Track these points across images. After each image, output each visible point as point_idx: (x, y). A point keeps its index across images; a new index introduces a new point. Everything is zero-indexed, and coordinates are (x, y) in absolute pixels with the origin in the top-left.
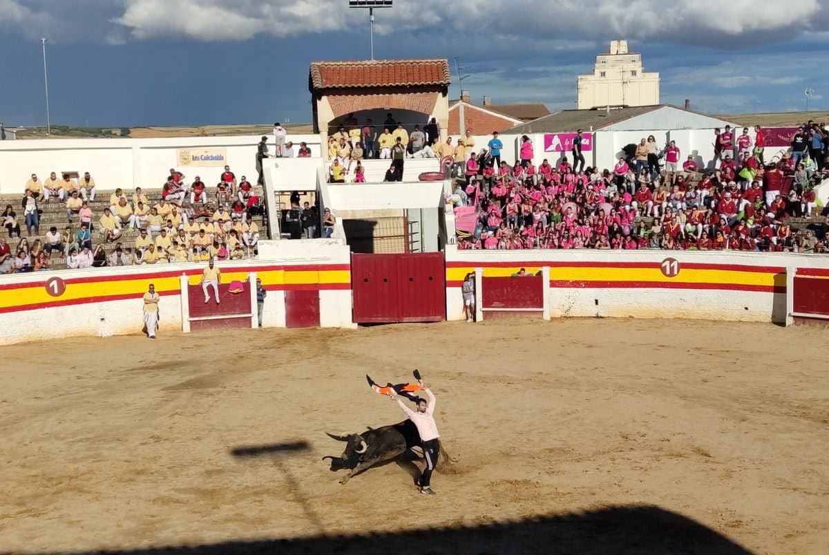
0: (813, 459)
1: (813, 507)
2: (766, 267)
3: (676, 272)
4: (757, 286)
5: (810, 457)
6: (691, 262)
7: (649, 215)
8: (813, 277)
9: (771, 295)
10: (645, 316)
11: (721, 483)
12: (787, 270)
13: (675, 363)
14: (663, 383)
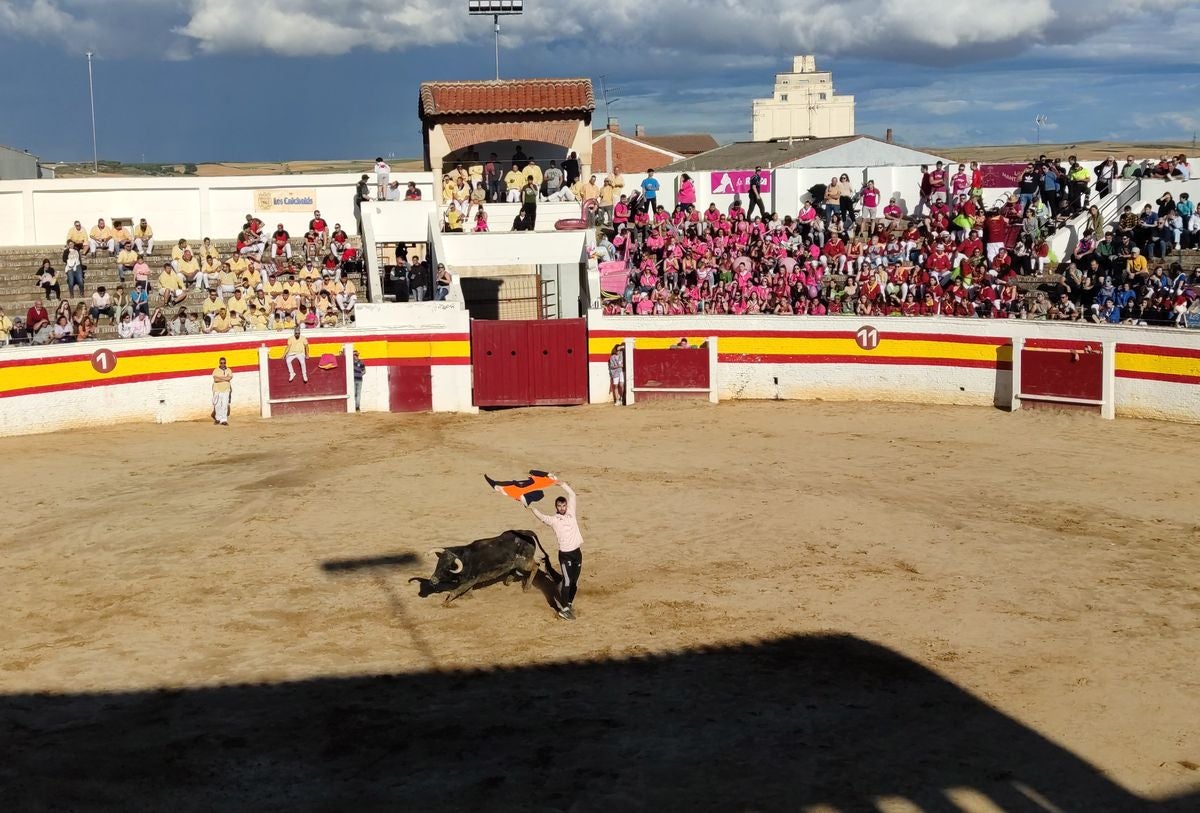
0: (1045, 577)
1: (1044, 637)
2: (987, 338)
3: (874, 344)
4: (975, 361)
5: (1042, 573)
6: (893, 331)
7: (841, 273)
8: (1045, 350)
9: (993, 372)
10: (836, 397)
11: (930, 606)
12: (1013, 341)
13: (873, 457)
14: (858, 481)
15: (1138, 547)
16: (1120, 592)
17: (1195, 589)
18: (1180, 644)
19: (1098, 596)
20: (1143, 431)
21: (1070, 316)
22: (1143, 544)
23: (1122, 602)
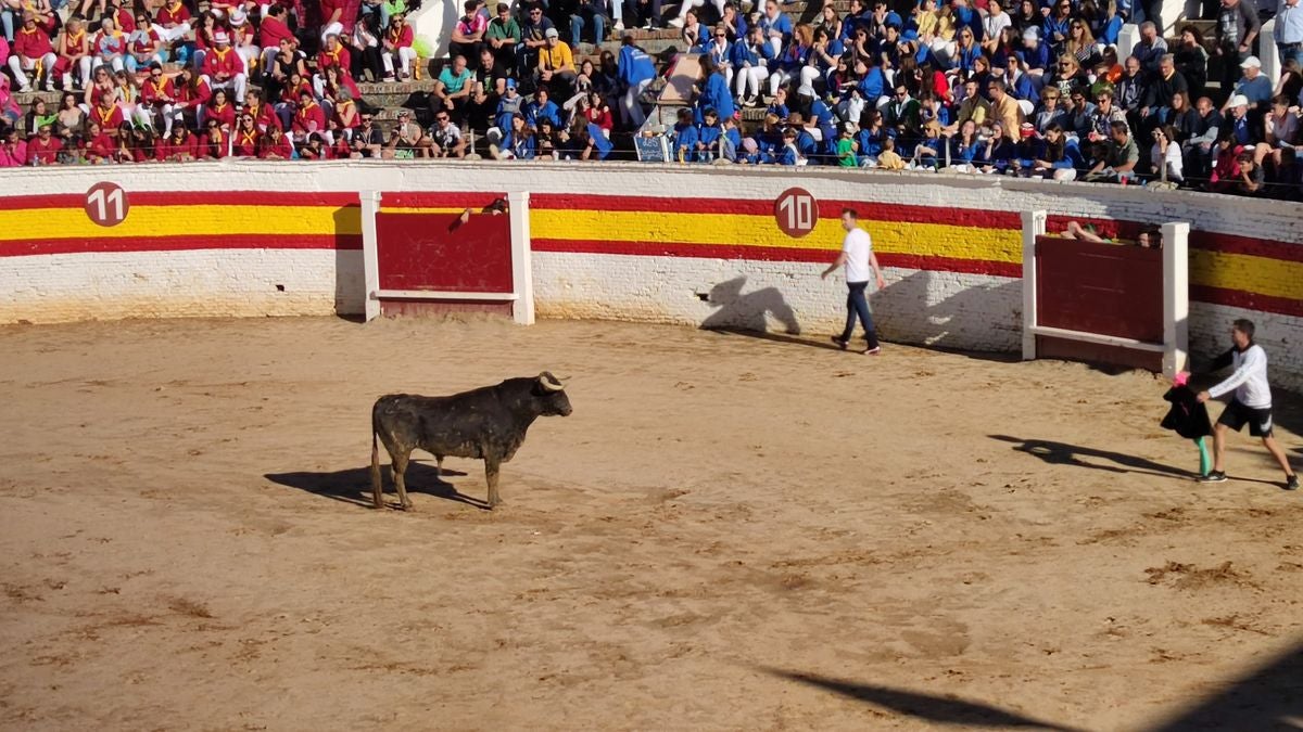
0: (427, 600)
1: (428, 701)
2: (317, 194)
3: (119, 215)
4: (299, 236)
5: (422, 594)
6: (152, 190)
7: (50, 87)
8: (415, 211)
9: (330, 255)
10: (56, 317)
11: (233, 672)
12: (361, 197)
13: (127, 420)
14: (98, 464)
15: (577, 533)
16: (550, 611)
17: (668, 594)
18: (646, 687)
19: (514, 623)
20: (580, 340)
21: (451, 150)
22: (585, 529)
23: (552, 629)
